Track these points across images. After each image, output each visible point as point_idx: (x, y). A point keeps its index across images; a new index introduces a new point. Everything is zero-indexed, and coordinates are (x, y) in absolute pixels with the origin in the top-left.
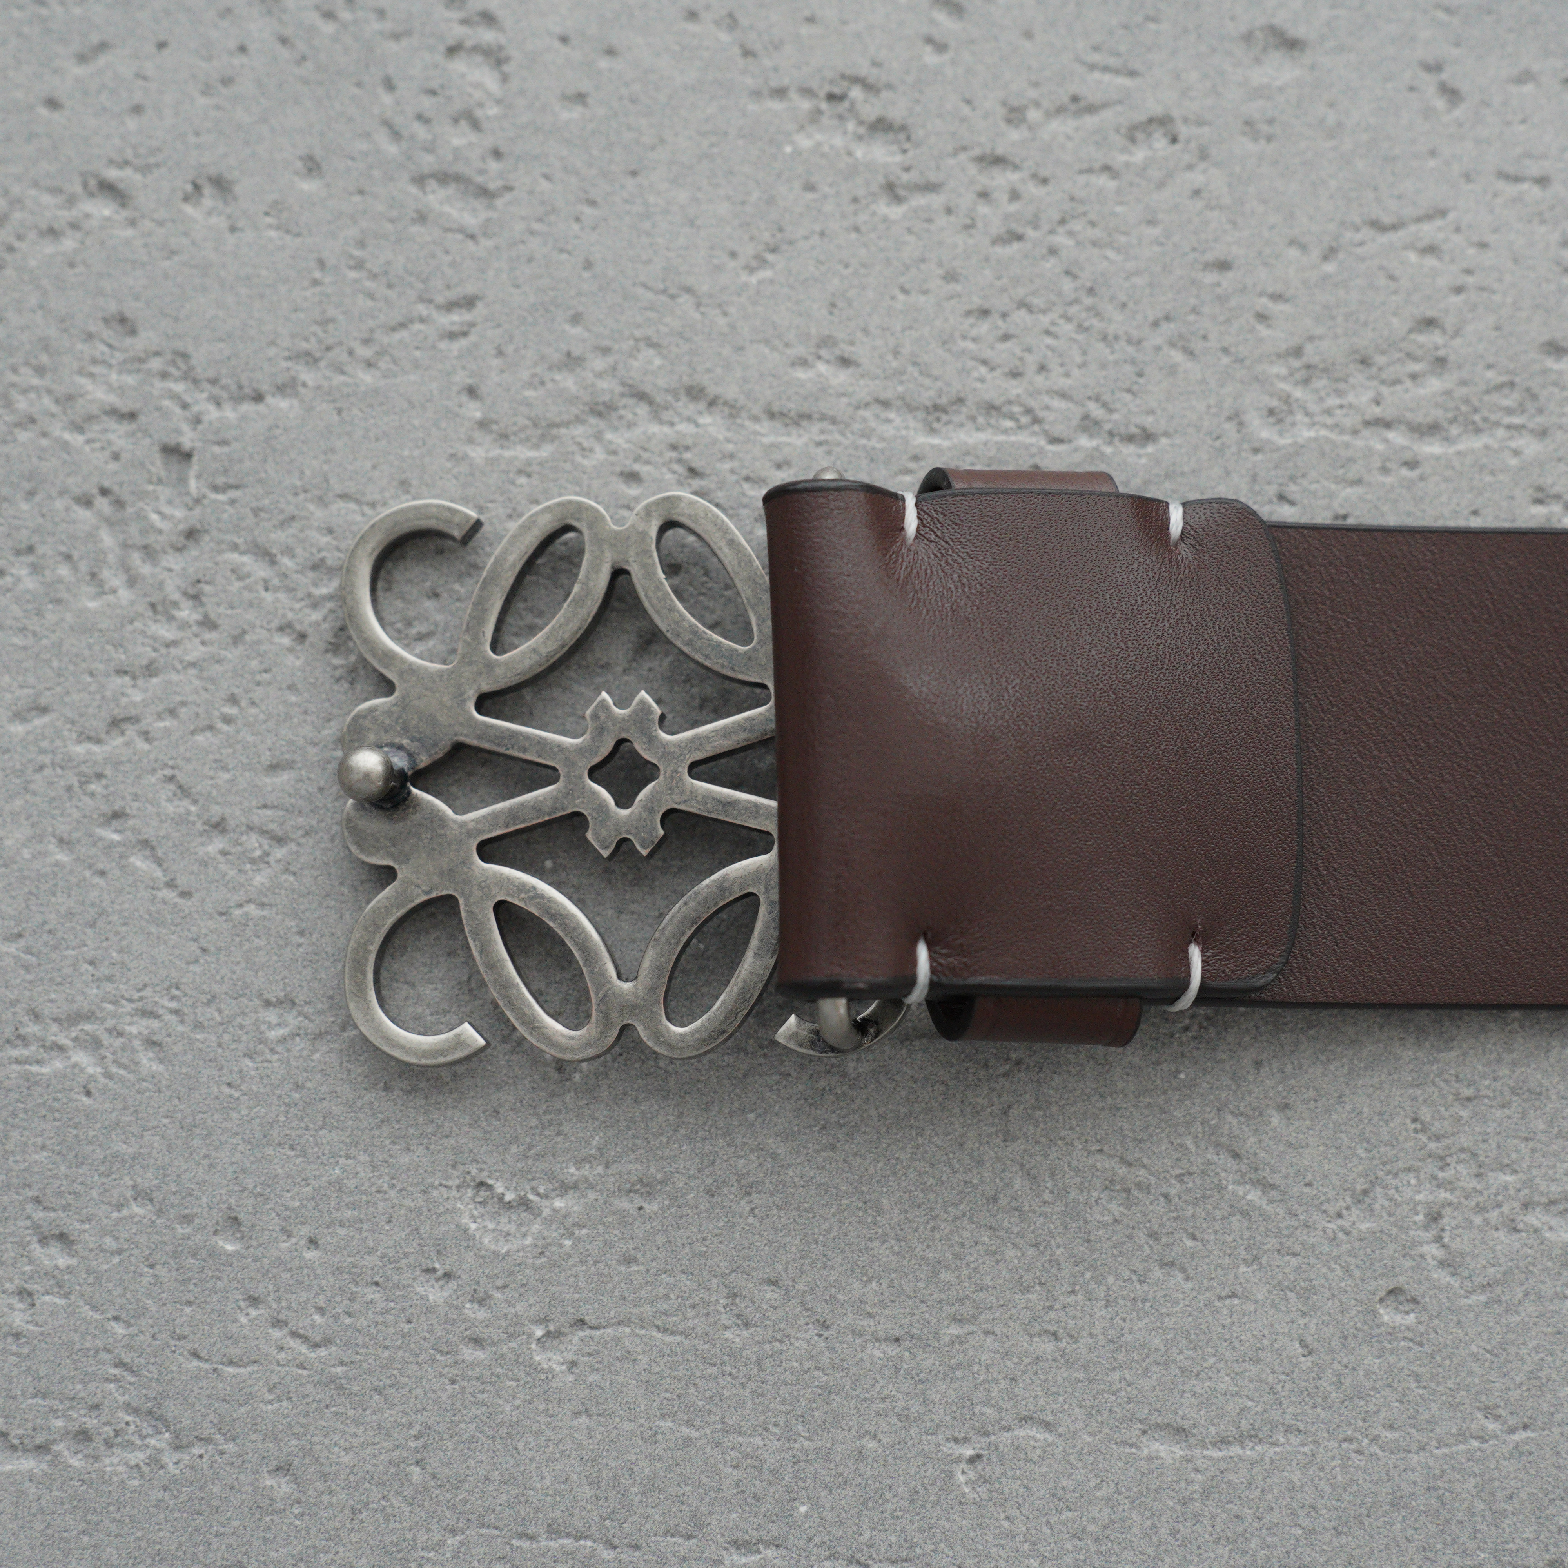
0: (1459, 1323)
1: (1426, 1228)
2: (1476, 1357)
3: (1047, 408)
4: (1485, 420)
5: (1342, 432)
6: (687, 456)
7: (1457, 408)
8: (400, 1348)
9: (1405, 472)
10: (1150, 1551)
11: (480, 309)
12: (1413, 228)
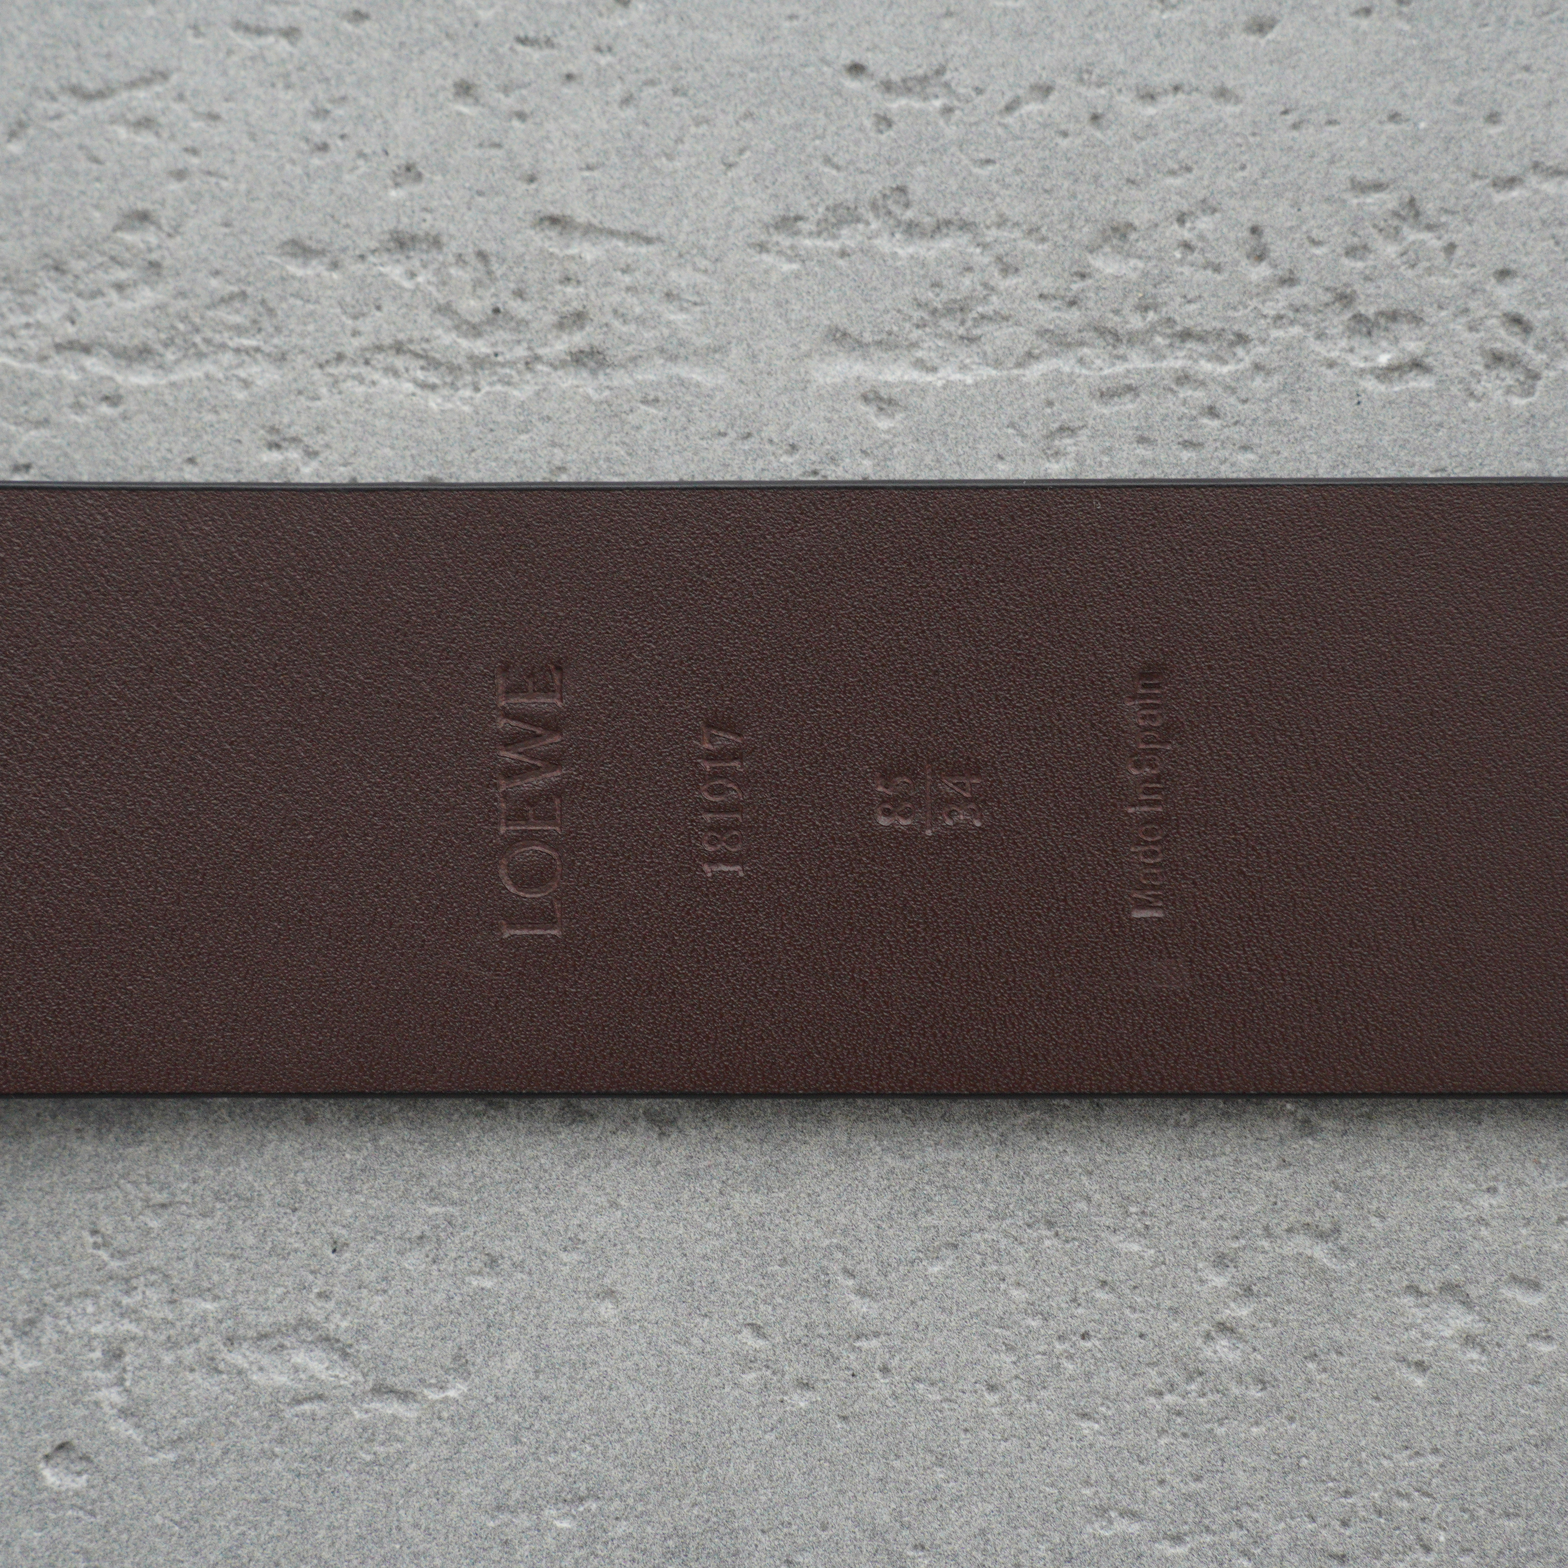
0: (140, 1487)
1: (107, 1367)
2: (160, 1531)
4: (208, 341)
5: (27, 359)
7: (173, 327)
9: (105, 409)
12: (124, 95)
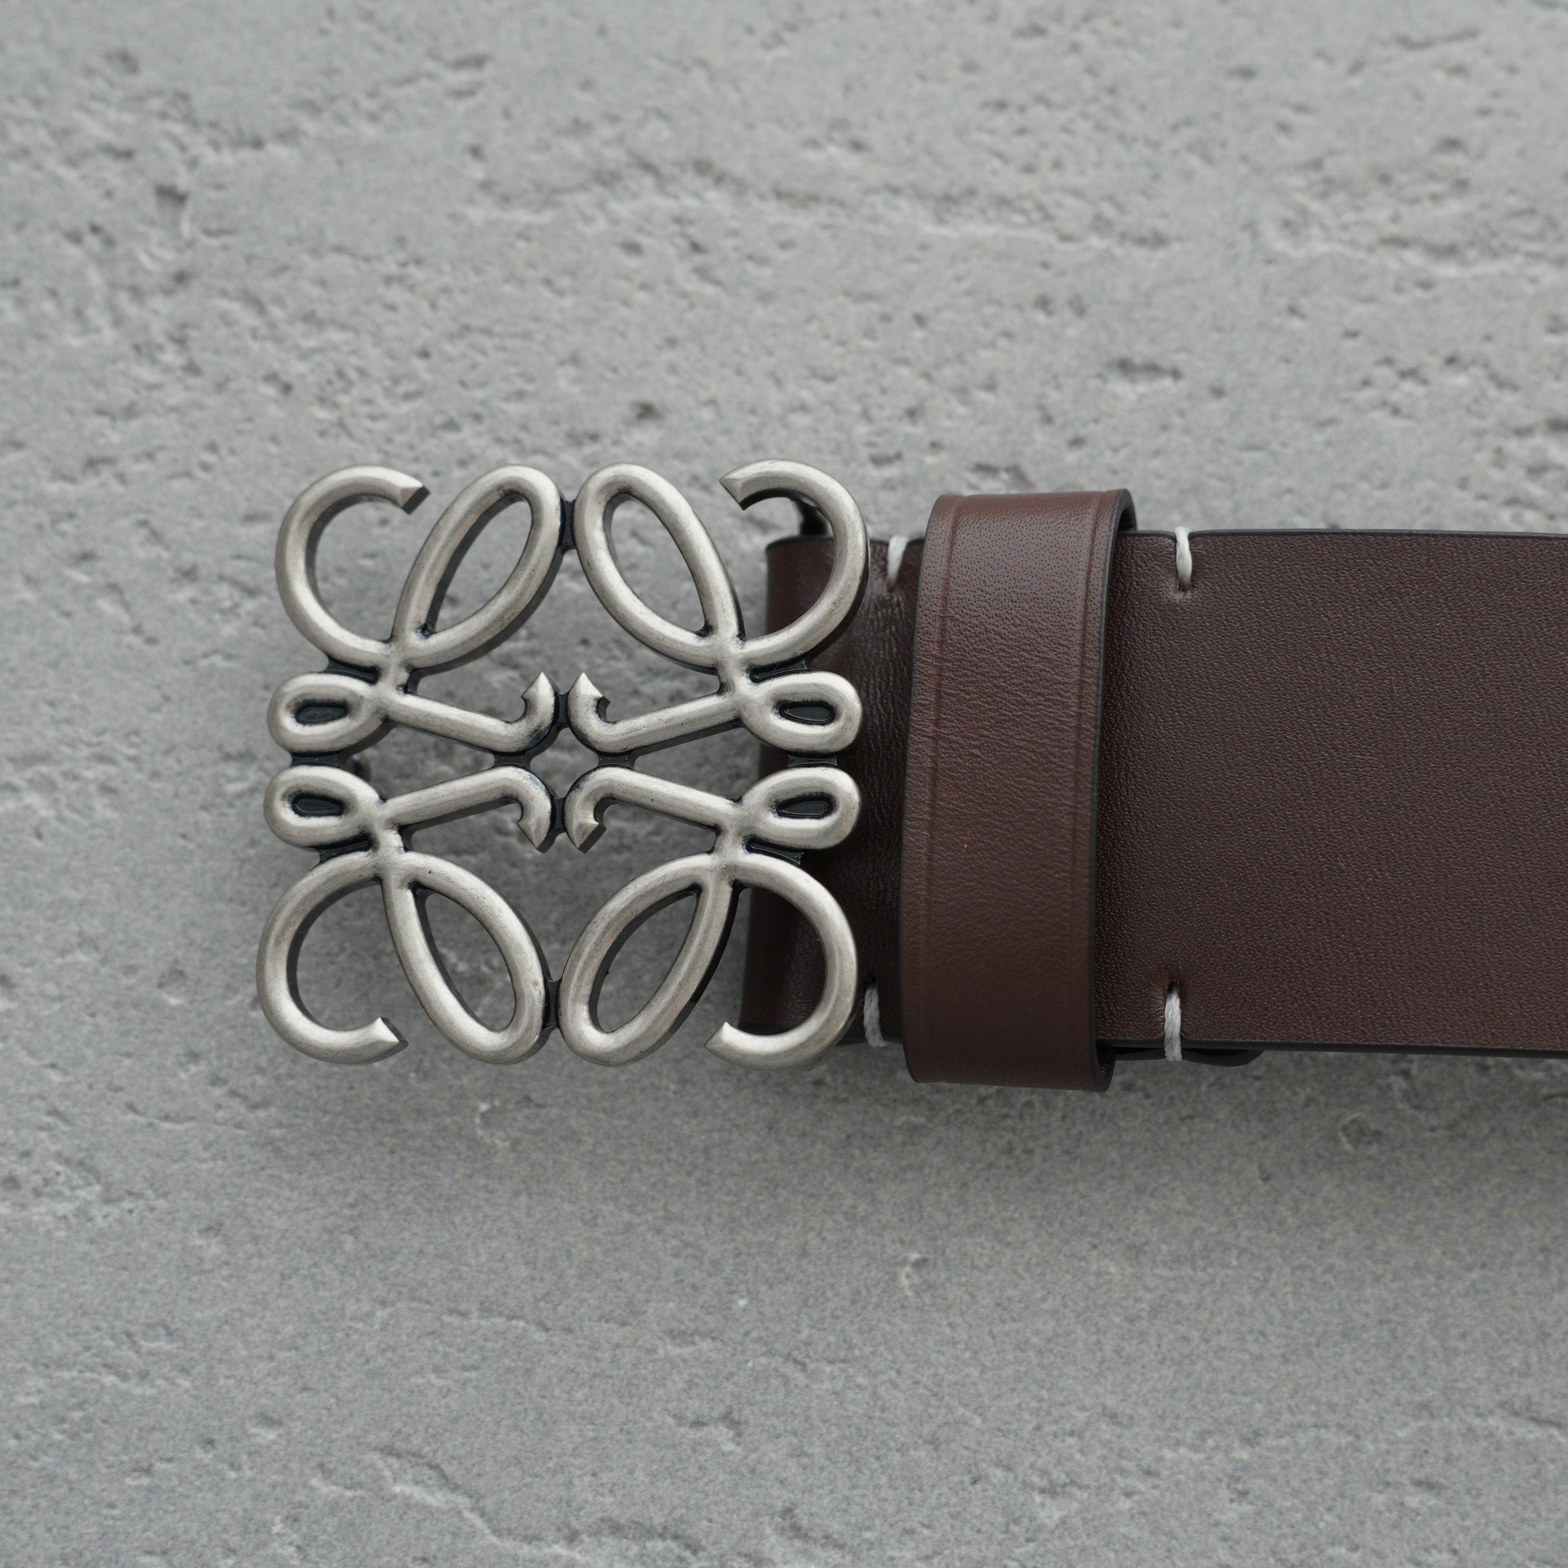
3: (1059, 205)
6: (691, 230)
8: (340, 1113)
10: (1094, 1368)
11: (490, 70)
